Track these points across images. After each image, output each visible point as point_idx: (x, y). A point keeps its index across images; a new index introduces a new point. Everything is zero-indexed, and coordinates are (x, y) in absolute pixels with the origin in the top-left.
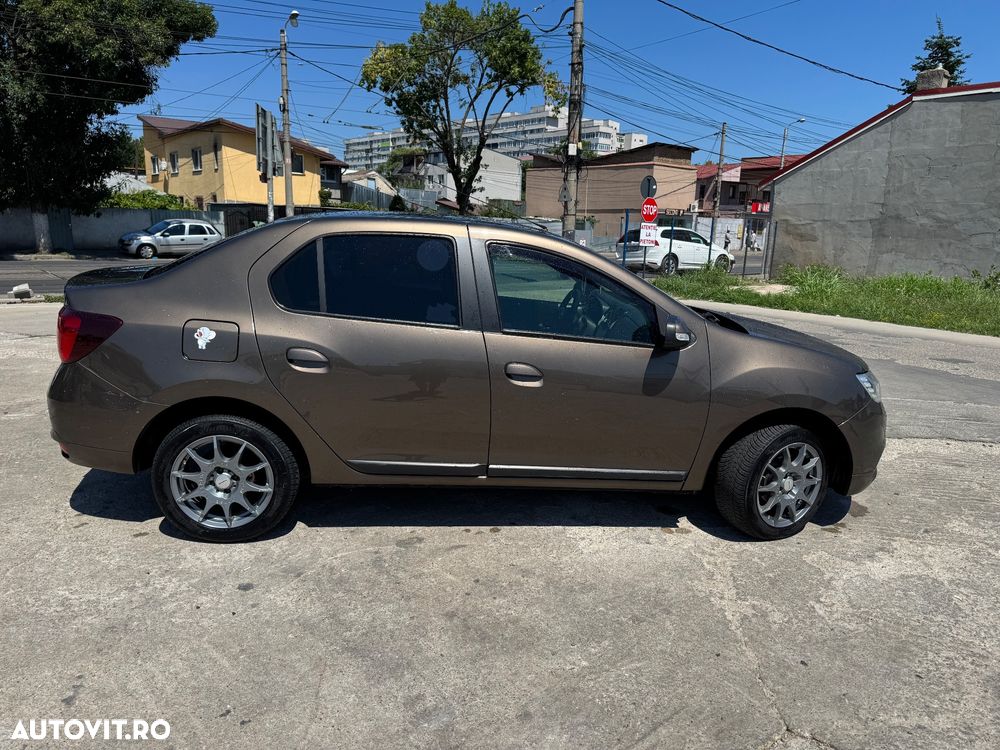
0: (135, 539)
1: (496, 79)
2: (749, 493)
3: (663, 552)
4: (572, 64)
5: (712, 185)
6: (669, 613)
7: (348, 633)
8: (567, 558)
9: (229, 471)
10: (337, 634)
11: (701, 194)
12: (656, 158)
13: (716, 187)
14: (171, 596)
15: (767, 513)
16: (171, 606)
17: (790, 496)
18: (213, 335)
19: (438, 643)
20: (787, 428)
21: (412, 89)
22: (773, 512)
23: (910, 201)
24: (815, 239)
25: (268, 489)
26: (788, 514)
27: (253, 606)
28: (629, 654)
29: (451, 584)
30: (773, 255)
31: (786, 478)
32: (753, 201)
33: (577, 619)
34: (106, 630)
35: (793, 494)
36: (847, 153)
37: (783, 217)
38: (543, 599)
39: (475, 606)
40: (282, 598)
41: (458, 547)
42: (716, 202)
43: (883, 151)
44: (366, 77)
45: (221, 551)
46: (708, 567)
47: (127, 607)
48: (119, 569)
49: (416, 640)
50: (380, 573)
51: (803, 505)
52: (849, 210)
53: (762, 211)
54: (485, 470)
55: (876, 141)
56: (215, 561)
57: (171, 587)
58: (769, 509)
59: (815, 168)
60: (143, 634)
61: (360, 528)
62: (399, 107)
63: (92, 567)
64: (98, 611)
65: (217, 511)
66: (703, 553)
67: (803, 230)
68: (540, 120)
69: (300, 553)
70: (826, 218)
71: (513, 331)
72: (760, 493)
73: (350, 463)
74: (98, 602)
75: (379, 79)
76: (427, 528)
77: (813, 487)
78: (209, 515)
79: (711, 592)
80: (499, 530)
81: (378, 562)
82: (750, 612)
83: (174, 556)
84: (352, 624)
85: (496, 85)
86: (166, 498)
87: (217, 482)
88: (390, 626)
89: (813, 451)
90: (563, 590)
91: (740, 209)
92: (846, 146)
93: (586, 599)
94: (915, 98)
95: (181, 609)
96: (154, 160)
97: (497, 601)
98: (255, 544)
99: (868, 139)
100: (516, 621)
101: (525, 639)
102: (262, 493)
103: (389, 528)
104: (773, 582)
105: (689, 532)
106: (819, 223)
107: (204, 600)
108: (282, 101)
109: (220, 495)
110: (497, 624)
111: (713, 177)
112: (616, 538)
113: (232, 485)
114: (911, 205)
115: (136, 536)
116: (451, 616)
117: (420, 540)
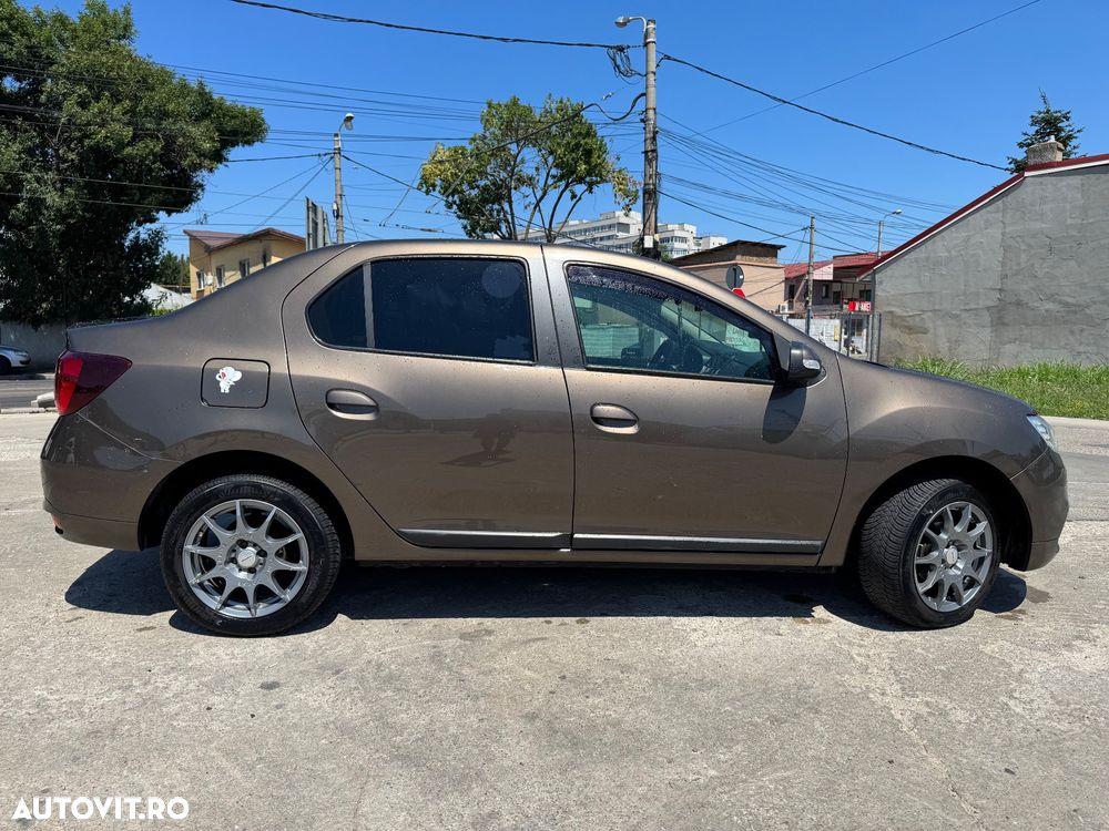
0: (138, 634)
1: (561, 178)
2: (904, 566)
3: (799, 644)
4: (646, 152)
5: (803, 283)
6: (817, 712)
7: (399, 739)
8: (677, 651)
9: (255, 545)
10: (383, 738)
11: (791, 294)
12: (738, 257)
13: (806, 286)
14: (175, 696)
15: (928, 593)
16: (173, 708)
17: (953, 572)
18: (238, 376)
19: (517, 749)
20: (945, 483)
21: (474, 192)
22: (934, 592)
23: (1031, 284)
24: (925, 331)
25: (301, 567)
26: (953, 595)
27: (277, 707)
28: (771, 761)
29: (531, 681)
30: (878, 351)
31: (948, 547)
32: (849, 300)
33: (697, 720)
34: (88, 736)
35: (958, 569)
36: (954, 236)
37: (887, 309)
38: (650, 698)
39: (562, 706)
40: (316, 698)
41: (538, 639)
42: (807, 302)
43: (996, 232)
44: (424, 180)
45: (242, 647)
46: (859, 659)
47: (118, 708)
48: (113, 667)
49: (486, 746)
50: (440, 669)
51: (971, 583)
52: (962, 298)
53: (860, 311)
54: (569, 541)
55: (987, 221)
56: (233, 656)
57: (176, 686)
58: (930, 586)
59: (921, 253)
60: (134, 740)
61: (414, 620)
62: (461, 211)
63: (81, 665)
64: (82, 714)
65: (239, 596)
66: (850, 643)
67: (911, 323)
68: (610, 227)
69: (339, 648)
70: (937, 307)
71: (600, 367)
72: (917, 565)
73: (401, 532)
74: (83, 703)
75: (438, 182)
76: (498, 621)
77: (981, 560)
78: (230, 602)
79: (867, 687)
80: (588, 622)
81: (437, 657)
82: (924, 710)
83: (184, 651)
84: (404, 727)
85: (563, 183)
86: (177, 579)
87: (240, 559)
88: (452, 730)
89: (980, 514)
90: (676, 688)
91: (835, 309)
92: (953, 229)
93: (707, 697)
94: (1027, 174)
95: (186, 710)
96: (199, 275)
97: (590, 700)
98: (285, 638)
99: (977, 220)
100: (616, 724)
101: (630, 746)
102: (294, 572)
103: (450, 619)
104: (947, 676)
105: (829, 621)
106: (930, 314)
107: (214, 700)
108: (335, 208)
109: (243, 575)
110: (593, 727)
111: (804, 275)
112: (737, 629)
113: (259, 563)
114: (1033, 289)
115: (140, 630)
116: (532, 717)
117: (489, 632)
